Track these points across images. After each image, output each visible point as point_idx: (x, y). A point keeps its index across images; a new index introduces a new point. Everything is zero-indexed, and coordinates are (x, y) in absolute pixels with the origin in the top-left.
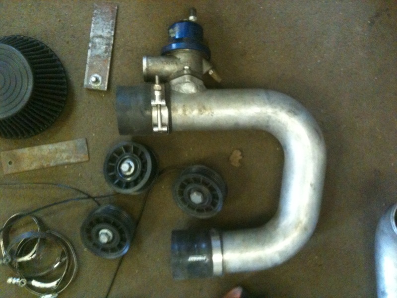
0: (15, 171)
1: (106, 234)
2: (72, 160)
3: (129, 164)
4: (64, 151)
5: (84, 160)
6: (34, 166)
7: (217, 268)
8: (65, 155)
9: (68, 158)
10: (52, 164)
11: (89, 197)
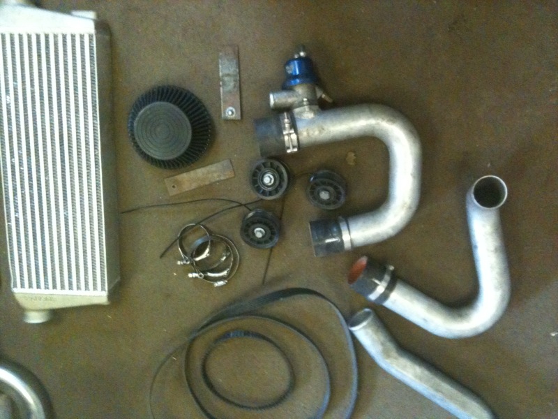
0: (179, 192)
1: (260, 231)
2: (222, 178)
3: (269, 177)
4: (215, 172)
5: (231, 177)
6: (194, 186)
7: (347, 245)
8: (215, 175)
9: (219, 176)
10: (207, 183)
11: (241, 205)
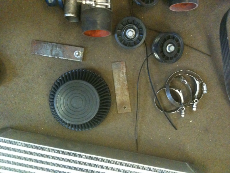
0: (129, 105)
3: (128, 32)
4: (119, 76)
5: (125, 64)
6: (127, 93)
8: (121, 75)
10: (126, 83)
11: (147, 60)
